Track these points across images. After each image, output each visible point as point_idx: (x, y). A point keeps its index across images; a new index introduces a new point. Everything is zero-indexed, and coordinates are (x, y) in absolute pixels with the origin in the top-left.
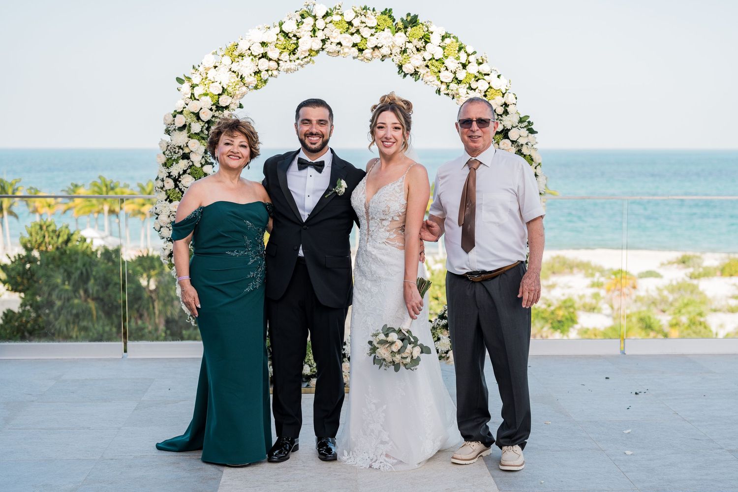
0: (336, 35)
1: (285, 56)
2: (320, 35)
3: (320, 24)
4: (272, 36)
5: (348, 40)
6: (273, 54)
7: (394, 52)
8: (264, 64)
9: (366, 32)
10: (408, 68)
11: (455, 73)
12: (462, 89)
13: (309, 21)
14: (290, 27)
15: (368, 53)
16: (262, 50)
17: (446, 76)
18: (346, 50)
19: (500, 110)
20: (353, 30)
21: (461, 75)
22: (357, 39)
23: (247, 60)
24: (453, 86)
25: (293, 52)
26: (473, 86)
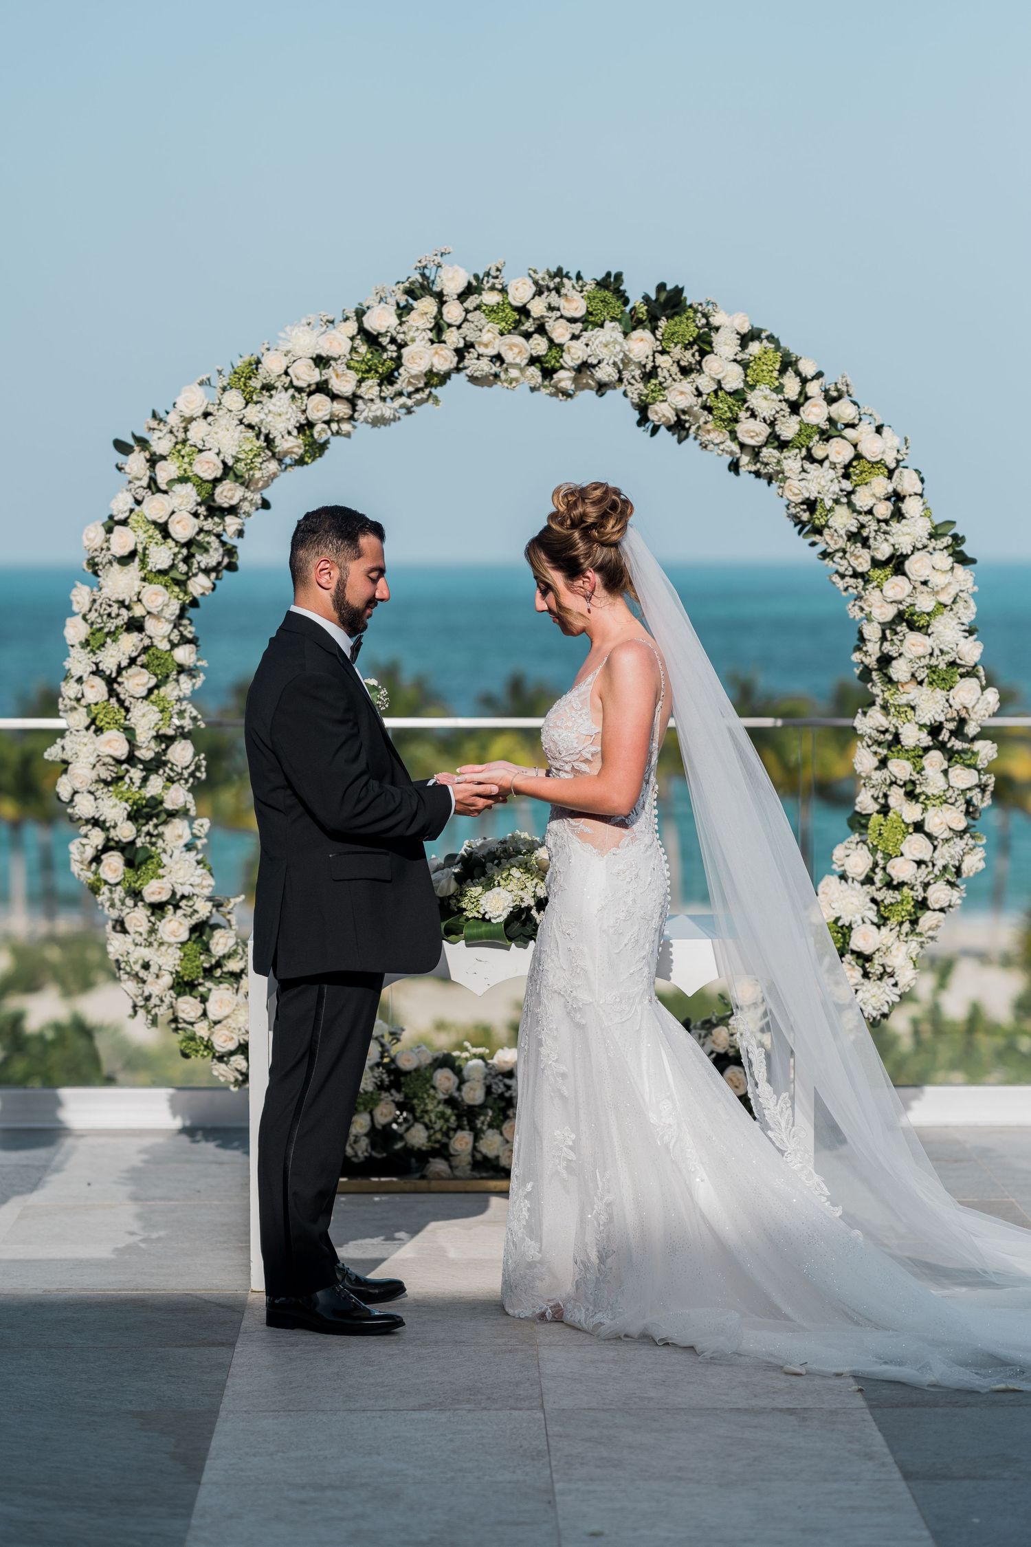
0: (490, 338)
1: (370, 388)
2: (453, 338)
3: (453, 312)
4: (338, 341)
5: (517, 349)
6: (344, 383)
7: (626, 375)
8: (319, 407)
9: (560, 331)
10: (662, 412)
11: (772, 424)
12: (792, 462)
13: (427, 305)
14: (382, 320)
15: (564, 378)
16: (315, 376)
17: (753, 431)
18: (514, 373)
19: (884, 510)
20: (529, 326)
21: (789, 428)
22: (539, 345)
23: (281, 399)
24: (769, 453)
25: (388, 379)
26: (818, 453)
